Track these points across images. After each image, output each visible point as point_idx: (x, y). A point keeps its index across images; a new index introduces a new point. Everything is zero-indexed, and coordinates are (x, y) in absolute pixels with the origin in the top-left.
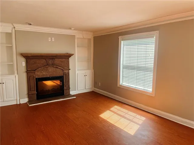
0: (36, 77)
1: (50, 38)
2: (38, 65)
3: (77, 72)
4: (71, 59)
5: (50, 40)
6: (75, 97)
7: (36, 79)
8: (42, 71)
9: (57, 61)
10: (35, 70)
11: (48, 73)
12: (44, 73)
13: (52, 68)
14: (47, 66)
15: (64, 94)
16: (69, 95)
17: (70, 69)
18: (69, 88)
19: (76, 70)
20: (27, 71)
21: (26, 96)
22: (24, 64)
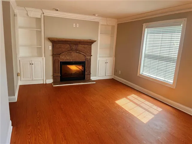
0: (61, 61)
1: (74, 24)
2: (63, 49)
3: (98, 59)
4: (93, 46)
5: (74, 26)
6: (95, 83)
7: (61, 62)
8: (66, 56)
9: (80, 47)
10: (60, 54)
11: (71, 57)
12: (68, 58)
13: (76, 53)
14: (71, 51)
15: (85, 79)
16: (90, 80)
17: (92, 56)
18: (89, 74)
19: (98, 57)
20: (53, 54)
21: (52, 77)
22: (50, 48)
